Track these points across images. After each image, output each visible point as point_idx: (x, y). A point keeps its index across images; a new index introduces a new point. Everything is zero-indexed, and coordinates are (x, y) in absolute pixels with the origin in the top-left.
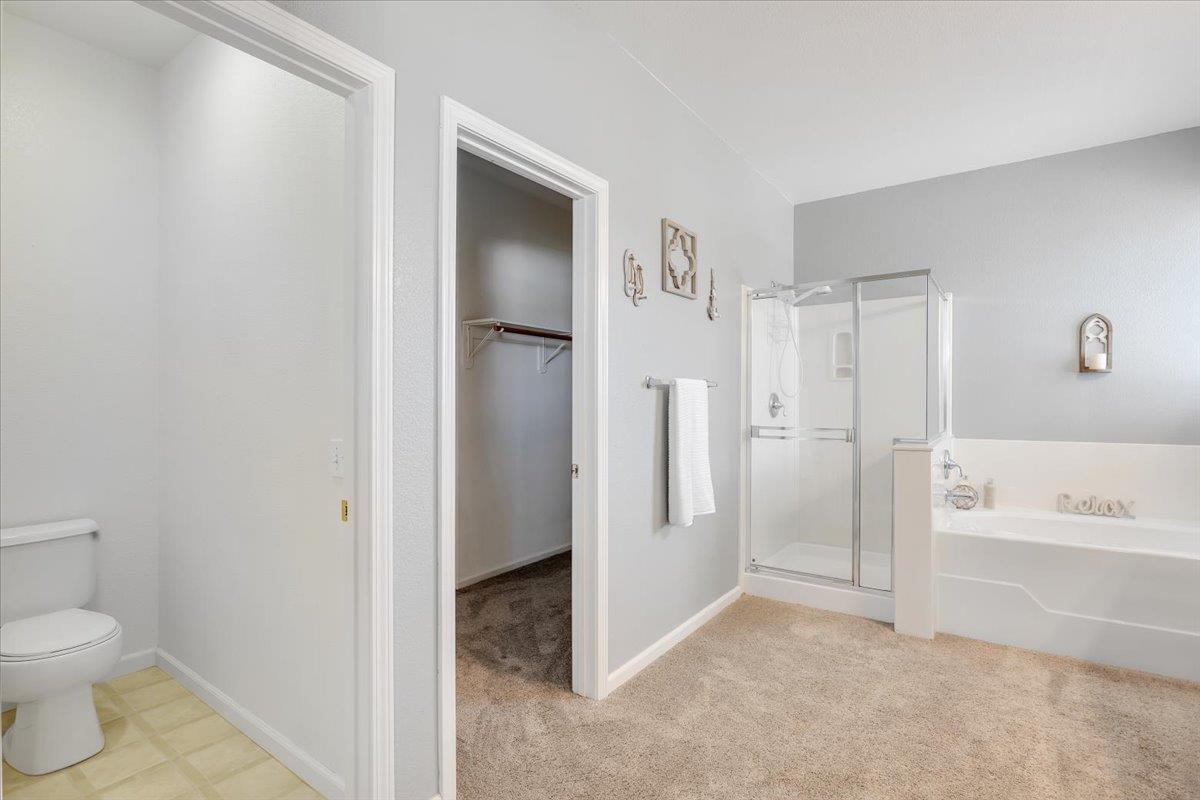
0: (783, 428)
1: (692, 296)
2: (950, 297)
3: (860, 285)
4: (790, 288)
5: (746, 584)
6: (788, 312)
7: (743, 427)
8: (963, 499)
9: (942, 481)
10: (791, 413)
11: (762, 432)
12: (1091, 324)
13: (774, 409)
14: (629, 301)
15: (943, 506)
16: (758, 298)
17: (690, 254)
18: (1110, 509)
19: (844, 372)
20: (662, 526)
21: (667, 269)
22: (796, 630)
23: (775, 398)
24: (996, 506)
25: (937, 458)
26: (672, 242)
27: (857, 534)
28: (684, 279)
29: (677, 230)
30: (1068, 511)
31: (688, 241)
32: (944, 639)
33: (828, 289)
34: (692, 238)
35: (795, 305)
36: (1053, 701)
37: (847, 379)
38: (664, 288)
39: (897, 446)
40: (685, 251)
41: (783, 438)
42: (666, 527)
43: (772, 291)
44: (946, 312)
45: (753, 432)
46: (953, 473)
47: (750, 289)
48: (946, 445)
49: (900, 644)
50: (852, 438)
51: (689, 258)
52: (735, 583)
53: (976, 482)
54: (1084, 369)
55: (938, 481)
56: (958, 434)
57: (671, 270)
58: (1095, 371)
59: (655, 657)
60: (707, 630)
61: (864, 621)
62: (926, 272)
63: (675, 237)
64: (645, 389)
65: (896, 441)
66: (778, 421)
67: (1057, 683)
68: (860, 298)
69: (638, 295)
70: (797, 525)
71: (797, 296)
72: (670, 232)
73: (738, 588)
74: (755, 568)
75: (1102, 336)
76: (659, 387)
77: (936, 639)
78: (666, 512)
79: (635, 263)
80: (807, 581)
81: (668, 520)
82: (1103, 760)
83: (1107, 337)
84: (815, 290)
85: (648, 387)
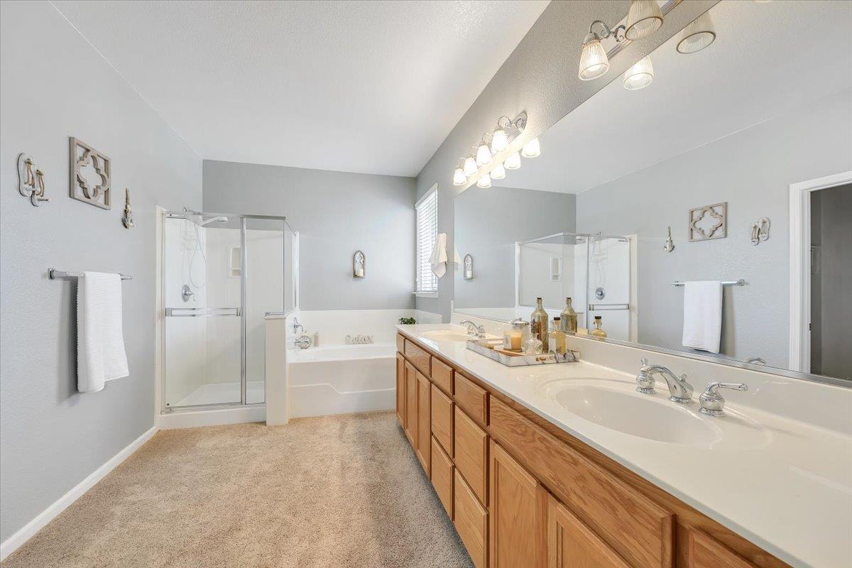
0: (194, 309)
1: (105, 206)
2: (298, 234)
3: (245, 219)
4: (199, 214)
5: (161, 422)
6: (196, 230)
7: (158, 308)
8: (303, 343)
9: (293, 335)
10: (201, 298)
11: (174, 312)
12: (358, 255)
13: (185, 296)
14: (26, 201)
15: (293, 348)
16: (171, 217)
17: (103, 172)
18: (365, 340)
19: (237, 272)
20: (70, 396)
21: (74, 181)
22: (200, 445)
23: (186, 288)
24: (320, 345)
25: (289, 322)
26: (82, 159)
27: (243, 372)
28: (95, 192)
29: (88, 150)
30: (349, 343)
31: (101, 163)
32: (294, 421)
33: (226, 219)
34: (106, 161)
35: (203, 226)
36: (340, 437)
37: (237, 277)
38: (71, 195)
39: (268, 317)
40: (98, 170)
41: (194, 315)
42: (75, 397)
43: (185, 214)
44: (296, 242)
45: (166, 313)
46: (299, 329)
47: (165, 210)
48: (295, 315)
49: (270, 432)
50: (240, 313)
51: (102, 176)
52: (152, 425)
53: (310, 334)
54: (355, 276)
55: (290, 335)
56: (302, 308)
57: (81, 182)
58: (359, 277)
59: (62, 509)
60: (123, 469)
61: (248, 425)
62: (283, 218)
63: (85, 155)
64: (47, 279)
65: (267, 314)
66: (190, 304)
67: (343, 428)
68: (245, 228)
69: (36, 197)
70: (202, 374)
71: (204, 220)
72: (79, 152)
73: (154, 428)
74: (169, 409)
75: (362, 261)
76: (66, 278)
77: (289, 423)
78: (74, 384)
79: (33, 168)
80: (215, 409)
81: (77, 390)
82: (359, 457)
83: (363, 262)
84: (215, 219)
85: (51, 277)
